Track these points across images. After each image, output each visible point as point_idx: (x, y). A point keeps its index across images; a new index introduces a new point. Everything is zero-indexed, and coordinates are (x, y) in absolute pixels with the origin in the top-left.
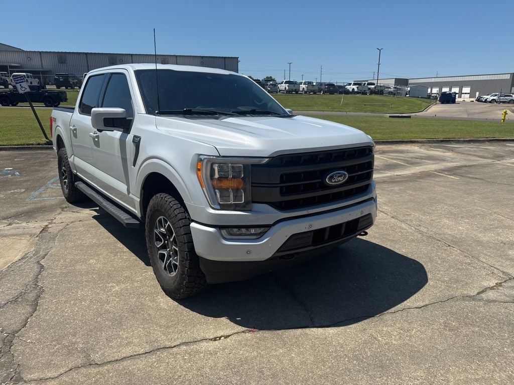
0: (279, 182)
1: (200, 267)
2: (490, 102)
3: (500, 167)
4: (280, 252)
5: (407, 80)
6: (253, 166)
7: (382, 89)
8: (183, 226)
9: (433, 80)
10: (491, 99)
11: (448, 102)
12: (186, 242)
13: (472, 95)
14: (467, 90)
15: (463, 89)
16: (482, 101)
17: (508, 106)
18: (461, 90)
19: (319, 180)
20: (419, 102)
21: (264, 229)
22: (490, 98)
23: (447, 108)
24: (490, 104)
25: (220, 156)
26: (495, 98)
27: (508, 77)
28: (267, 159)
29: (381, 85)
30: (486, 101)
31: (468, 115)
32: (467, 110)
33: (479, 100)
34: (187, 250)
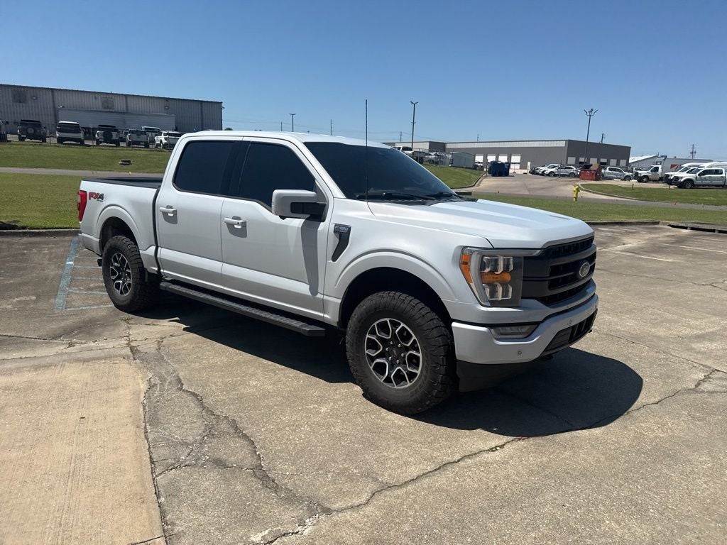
0: (548, 275)
1: (457, 372)
2: (548, 175)
3: (612, 256)
4: (548, 351)
5: (444, 144)
6: (526, 258)
7: (422, 155)
8: (436, 327)
9: (476, 145)
10: (548, 172)
11: (500, 175)
12: (442, 344)
13: (523, 166)
14: (516, 159)
15: (513, 157)
16: (538, 174)
17: (571, 181)
18: (509, 158)
19: (572, 273)
20: (467, 173)
21: (532, 327)
22: (548, 170)
23: (501, 183)
24: (549, 178)
25: (494, 248)
26: (553, 170)
27: (563, 144)
28: (539, 251)
29: (421, 150)
30: (543, 174)
31: (529, 191)
32: (525, 185)
33: (533, 172)
34: (443, 354)
